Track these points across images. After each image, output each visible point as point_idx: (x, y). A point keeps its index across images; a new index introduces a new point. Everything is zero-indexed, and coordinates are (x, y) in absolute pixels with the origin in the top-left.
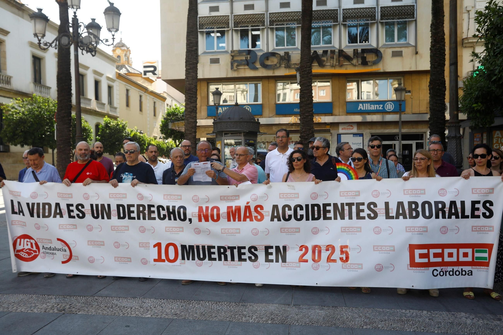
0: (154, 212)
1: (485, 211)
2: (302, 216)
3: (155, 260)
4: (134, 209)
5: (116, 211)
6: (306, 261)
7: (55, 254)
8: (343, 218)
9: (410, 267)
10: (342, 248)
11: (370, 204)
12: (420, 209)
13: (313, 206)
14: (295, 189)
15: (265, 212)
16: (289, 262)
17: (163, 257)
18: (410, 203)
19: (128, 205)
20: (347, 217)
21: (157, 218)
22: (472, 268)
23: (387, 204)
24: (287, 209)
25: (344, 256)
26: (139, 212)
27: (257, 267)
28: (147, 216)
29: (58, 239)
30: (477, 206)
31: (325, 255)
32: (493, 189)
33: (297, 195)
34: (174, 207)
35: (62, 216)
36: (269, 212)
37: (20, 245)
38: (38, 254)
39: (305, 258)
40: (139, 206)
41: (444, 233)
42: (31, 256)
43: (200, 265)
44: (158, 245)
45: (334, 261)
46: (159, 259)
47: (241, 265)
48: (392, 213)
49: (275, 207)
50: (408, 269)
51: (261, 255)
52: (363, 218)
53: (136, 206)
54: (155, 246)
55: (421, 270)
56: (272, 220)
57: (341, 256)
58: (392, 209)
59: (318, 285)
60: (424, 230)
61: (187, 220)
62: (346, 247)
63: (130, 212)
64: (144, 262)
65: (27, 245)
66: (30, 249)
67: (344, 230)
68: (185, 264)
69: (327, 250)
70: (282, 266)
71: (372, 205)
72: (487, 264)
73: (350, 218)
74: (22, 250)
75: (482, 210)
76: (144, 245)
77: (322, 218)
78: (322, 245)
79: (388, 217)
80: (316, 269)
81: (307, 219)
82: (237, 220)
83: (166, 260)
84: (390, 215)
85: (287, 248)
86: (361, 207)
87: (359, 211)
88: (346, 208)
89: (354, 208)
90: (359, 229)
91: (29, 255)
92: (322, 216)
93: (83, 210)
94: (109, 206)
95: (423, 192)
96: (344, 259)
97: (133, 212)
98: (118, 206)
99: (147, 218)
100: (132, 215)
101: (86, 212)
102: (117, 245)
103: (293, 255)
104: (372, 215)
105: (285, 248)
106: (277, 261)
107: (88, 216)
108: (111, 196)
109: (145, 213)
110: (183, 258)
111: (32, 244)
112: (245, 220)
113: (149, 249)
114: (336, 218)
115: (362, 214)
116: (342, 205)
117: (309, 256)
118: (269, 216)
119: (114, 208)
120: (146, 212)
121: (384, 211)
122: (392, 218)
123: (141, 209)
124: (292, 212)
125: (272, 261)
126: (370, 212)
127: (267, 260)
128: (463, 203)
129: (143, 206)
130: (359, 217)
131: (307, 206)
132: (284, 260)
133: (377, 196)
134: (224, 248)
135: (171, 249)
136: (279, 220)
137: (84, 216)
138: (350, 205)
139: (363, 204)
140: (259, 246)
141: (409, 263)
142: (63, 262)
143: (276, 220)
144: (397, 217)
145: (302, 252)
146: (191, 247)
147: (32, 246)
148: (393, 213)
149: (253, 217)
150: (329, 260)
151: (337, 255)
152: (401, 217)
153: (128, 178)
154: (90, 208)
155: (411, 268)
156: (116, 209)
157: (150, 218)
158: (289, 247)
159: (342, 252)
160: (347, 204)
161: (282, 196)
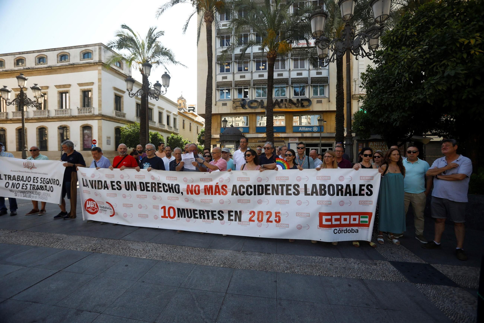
0: (161, 187)
1: (367, 191)
2: (251, 192)
3: (162, 217)
4: (149, 185)
5: (139, 186)
6: (254, 221)
7: (106, 211)
8: (277, 194)
9: (319, 227)
10: (276, 213)
12: (327, 189)
13: (259, 186)
14: (247, 175)
15: (228, 189)
16: (243, 222)
17: (167, 215)
18: (321, 185)
19: (146, 183)
20: (280, 194)
21: (163, 191)
22: (358, 228)
23: (306, 186)
24: (242, 187)
25: (277, 219)
26: (152, 187)
27: (223, 224)
28: (157, 190)
29: (107, 202)
30: (363, 188)
31: (265, 217)
32: (373, 177)
33: (248, 179)
34: (172, 185)
35: (108, 189)
36: (230, 189)
37: (88, 204)
38: (97, 210)
39: (252, 219)
40: (152, 183)
41: (342, 205)
42: (94, 211)
43: (189, 221)
44: (164, 208)
45: (271, 222)
46: (164, 216)
47: (213, 222)
48: (309, 192)
49: (235, 186)
50: (318, 228)
51: (226, 216)
52: (291, 194)
53: (150, 183)
54: (162, 208)
55: (326, 229)
56: (232, 194)
57: (276, 219)
58: (309, 189)
59: (261, 237)
60: (329, 203)
61: (180, 193)
62: (279, 213)
63: (147, 187)
64: (156, 218)
65: (92, 205)
66: (94, 207)
67: (278, 202)
68: (179, 220)
69: (267, 214)
70: (238, 224)
71: (296, 186)
72: (368, 226)
73: (282, 194)
74: (89, 208)
75: (366, 190)
76: (156, 207)
77: (264, 194)
78: (264, 211)
79: (306, 194)
80: (260, 226)
81: (255, 194)
82: (210, 194)
83: (168, 217)
84: (308, 193)
85: (242, 212)
86: (289, 187)
87: (288, 190)
88: (280, 187)
89: (285, 188)
90: (288, 202)
91: (93, 211)
92: (264, 192)
93: (120, 185)
94: (135, 182)
95: (329, 178)
96: (278, 220)
97: (149, 187)
98: (140, 183)
99: (157, 191)
100: (148, 189)
101: (122, 186)
102: (140, 207)
103: (245, 217)
104: (296, 193)
105: (240, 212)
106: (236, 220)
107: (123, 189)
108: (137, 177)
109: (156, 188)
110: (179, 216)
111: (94, 204)
112: (215, 194)
113: (159, 210)
114: (273, 194)
115: (290, 192)
116: (277, 185)
117: (255, 218)
118: (230, 192)
120: (156, 187)
121: (304, 190)
122: (309, 195)
123: (153, 185)
124: (245, 190)
125: (232, 220)
126: (295, 191)
127: (229, 220)
128: (354, 186)
129: (155, 183)
130: (288, 194)
131: (255, 186)
132: (240, 220)
133: (299, 180)
134: (203, 211)
135: (171, 210)
136: (237, 194)
137: (120, 189)
138: (282, 186)
139: (290, 185)
140: (225, 210)
141: (319, 225)
142: (111, 216)
143: (235, 194)
144: (312, 195)
145: (251, 215)
146: (183, 210)
147: (94, 206)
148: (309, 191)
149: (221, 192)
150: (268, 221)
151: (273, 218)
152: (314, 194)
153: (147, 166)
154: (124, 184)
155: (320, 228)
156: (139, 185)
157: (159, 191)
158: (243, 212)
159: (276, 216)
160: (280, 185)
161: (239, 179)
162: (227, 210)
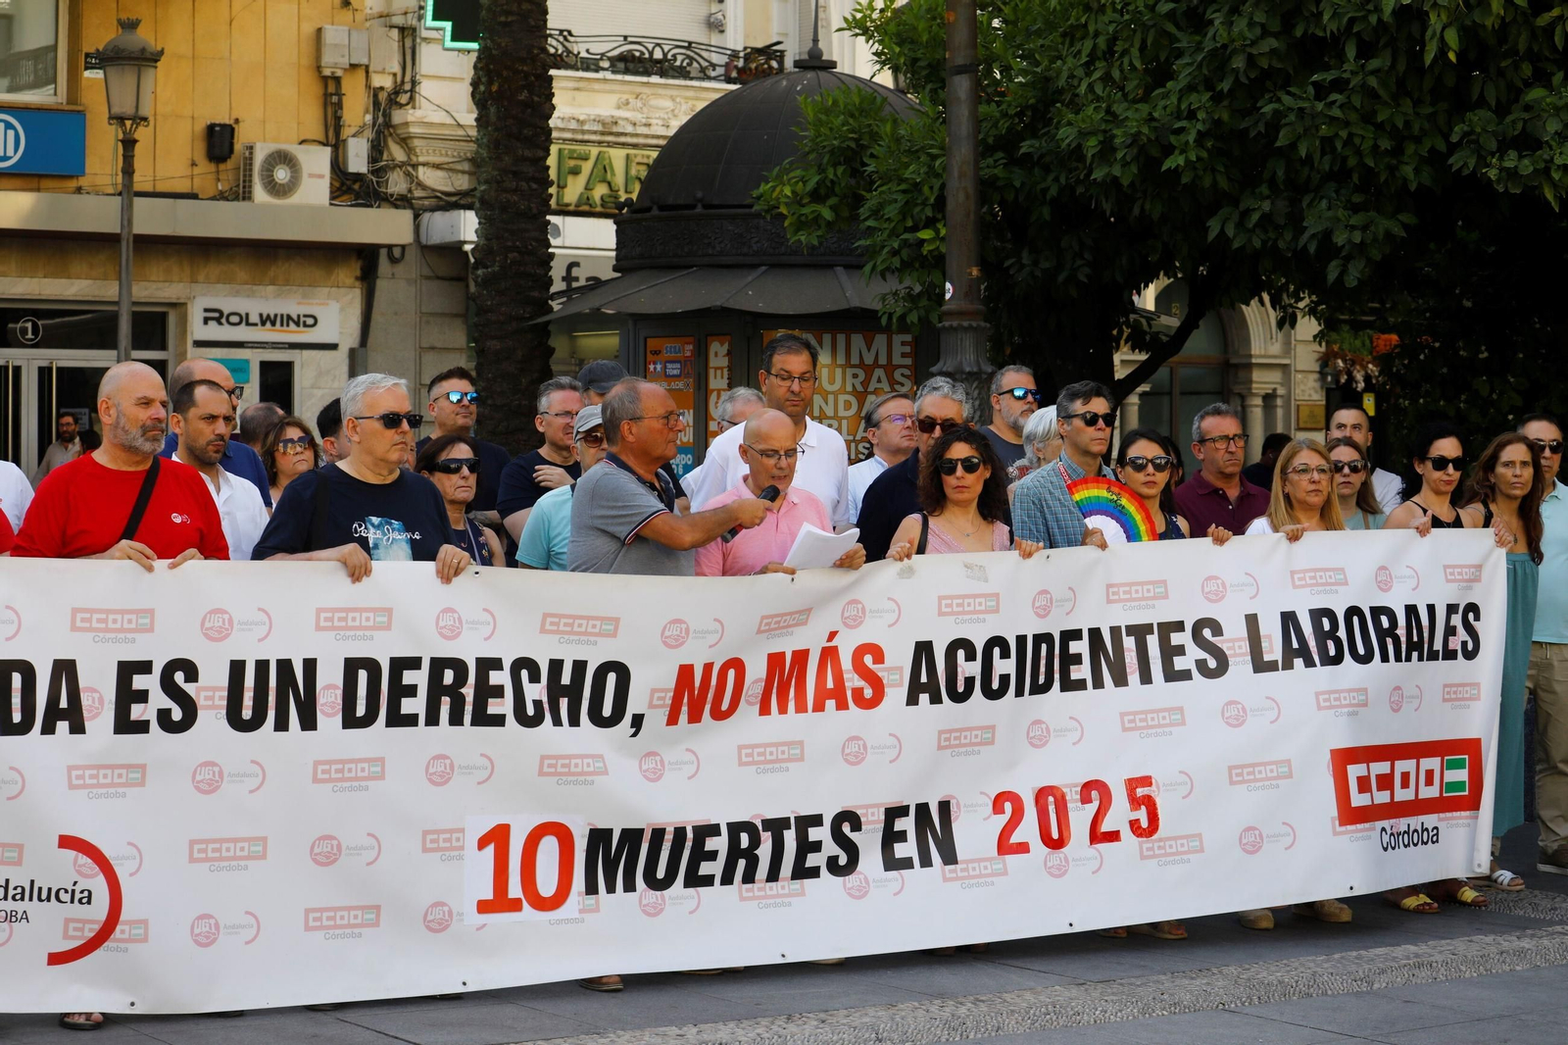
0: (498, 692)
2: (1005, 679)
3: (484, 907)
4: (418, 678)
6: (1023, 848)
7: (25, 916)
8: (1121, 680)
9: (1341, 825)
10: (1132, 784)
11: (1198, 626)
12: (1342, 633)
13: (1039, 639)
14: (986, 581)
15: (889, 670)
16: (967, 862)
17: (515, 890)
18: (1317, 615)
20: (1134, 677)
21: (510, 719)
22: (1440, 820)
23: (1252, 621)
24: (961, 654)
25: (1142, 815)
26: (436, 690)
27: (860, 894)
28: (469, 709)
29: (66, 842)
31: (1080, 818)
32: (1479, 567)
33: (993, 603)
34: (580, 667)
35: (78, 728)
36: (901, 669)
39: (1015, 838)
40: (438, 665)
44: (498, 837)
45: (1113, 836)
46: (499, 902)
47: (802, 894)
48: (1271, 651)
49: (924, 649)
50: (1335, 833)
51: (869, 841)
52: (1186, 675)
53: (426, 665)
54: (482, 843)
55: (1361, 831)
56: (912, 700)
57: (1134, 816)
58: (1269, 637)
59: (1077, 929)
60: (1360, 702)
61: (628, 719)
62: (1146, 781)
63: (401, 691)
64: (437, 921)
67: (1131, 723)
68: (596, 909)
69: (1086, 799)
70: (945, 879)
71: (1205, 628)
73: (1146, 678)
76: (439, 842)
77: (1057, 685)
78: (1067, 786)
79: (1260, 665)
80: (1059, 872)
81: (1019, 693)
82: (791, 705)
83: (525, 903)
84: (1267, 658)
85: (953, 808)
86: (1176, 639)
87: (1170, 652)
88: (1129, 643)
89: (1153, 642)
90: (1177, 715)
92: (1057, 676)
93: (190, 688)
94: (310, 665)
96: (1144, 824)
97: (412, 691)
98: (352, 666)
99: (467, 718)
100: (408, 706)
101: (201, 702)
102: (327, 853)
103: (975, 831)
104: (1212, 664)
105: (945, 807)
106: (926, 862)
107: (212, 718)
109: (462, 698)
110: (591, 888)
112: (819, 707)
113: (461, 858)
114: (1098, 683)
115: (1179, 663)
116: (1115, 631)
117: (1028, 830)
118: (901, 685)
119: (330, 680)
120: (468, 692)
121: (1246, 647)
122: (1272, 666)
123: (449, 677)
124: (974, 669)
125: (907, 863)
126: (1203, 655)
127: (892, 863)
128: (1431, 608)
129: (459, 666)
130: (1172, 675)
131: (1021, 640)
132: (950, 857)
133: (1217, 597)
134: (748, 827)
135: (549, 847)
136: (936, 699)
138: (1140, 632)
139: (1179, 626)
140: (867, 807)
141: (1335, 814)
142: (56, 959)
143: (924, 698)
144: (1288, 665)
145: (1003, 819)
146: (632, 836)
148: (1273, 651)
149: (849, 694)
150: (1097, 836)
151: (1119, 815)
152: (1299, 662)
153: (389, 538)
154: (224, 680)
155: (1343, 828)
156: (339, 681)
157: (482, 719)
158: (958, 804)
159: (1135, 802)
160: (1132, 630)
161: (947, 606)
162: (877, 806)
